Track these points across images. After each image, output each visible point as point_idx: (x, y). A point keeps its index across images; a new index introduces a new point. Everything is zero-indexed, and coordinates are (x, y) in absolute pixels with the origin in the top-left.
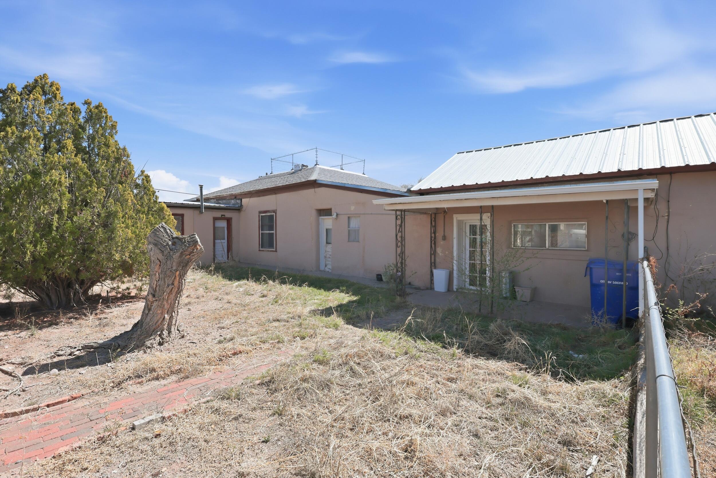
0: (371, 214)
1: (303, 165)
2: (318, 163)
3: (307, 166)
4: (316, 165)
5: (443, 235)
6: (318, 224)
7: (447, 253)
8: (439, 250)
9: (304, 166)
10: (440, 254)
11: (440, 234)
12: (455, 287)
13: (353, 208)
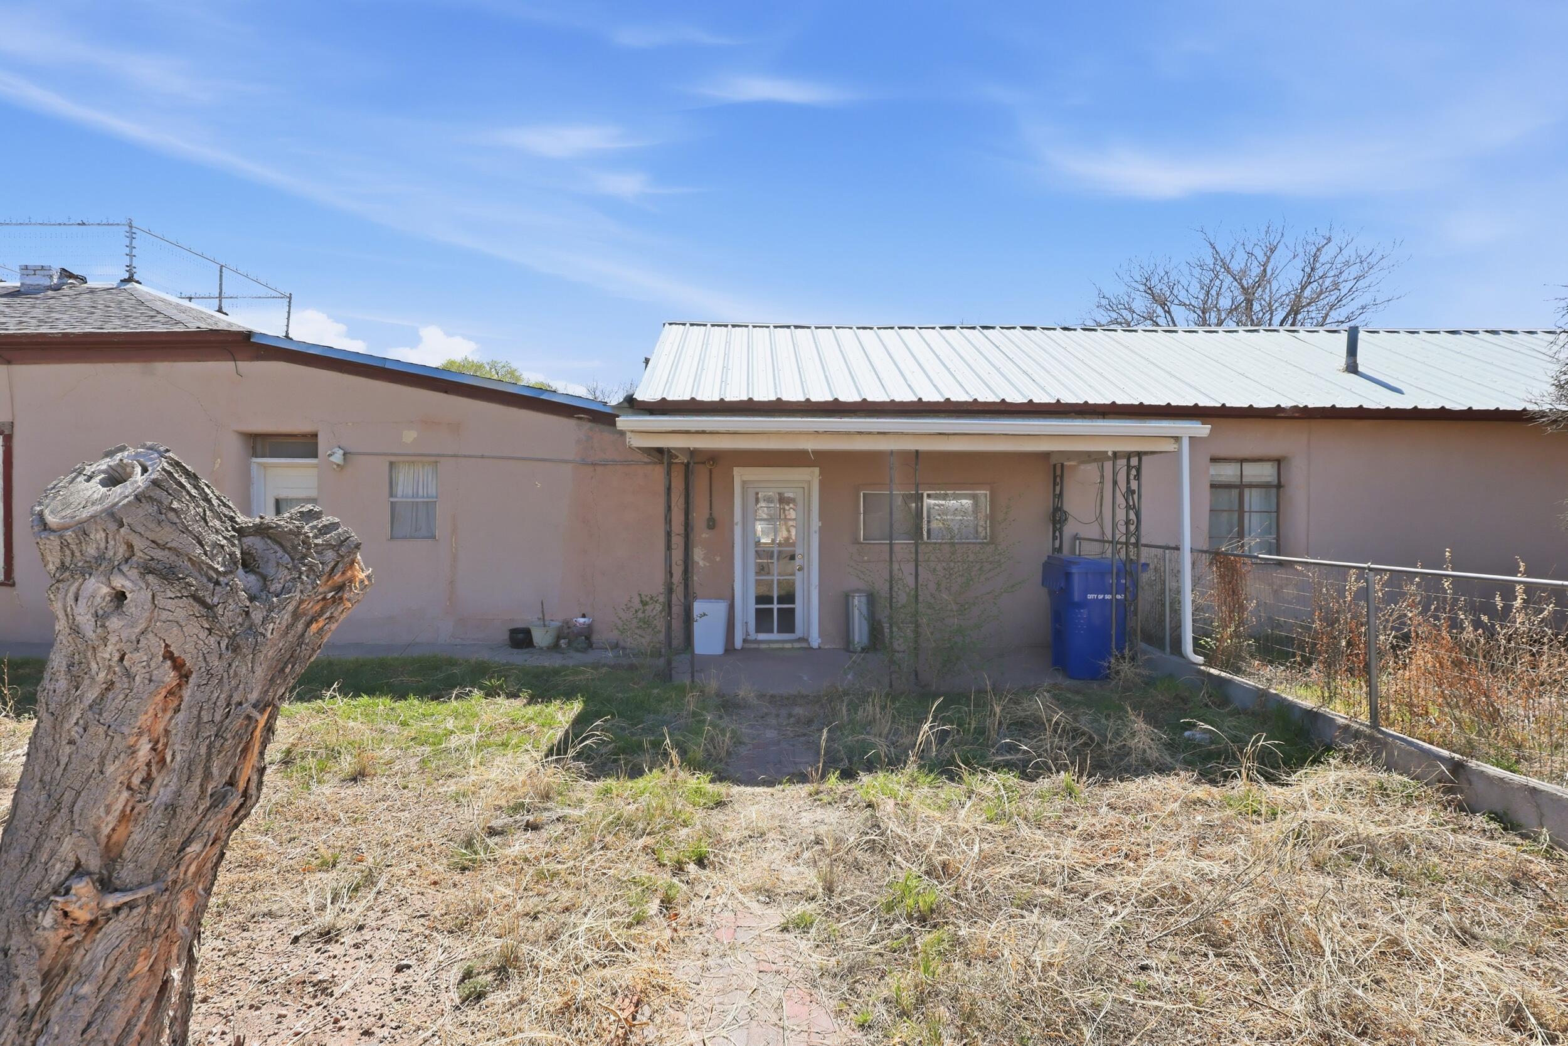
0: (482, 457)
1: (66, 274)
2: (136, 277)
3: (84, 280)
4: (125, 281)
5: (708, 516)
6: (246, 481)
7: (718, 559)
8: (698, 555)
9: (71, 276)
10: (701, 563)
11: (700, 516)
12: (738, 644)
13: (409, 436)
